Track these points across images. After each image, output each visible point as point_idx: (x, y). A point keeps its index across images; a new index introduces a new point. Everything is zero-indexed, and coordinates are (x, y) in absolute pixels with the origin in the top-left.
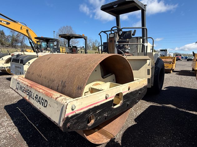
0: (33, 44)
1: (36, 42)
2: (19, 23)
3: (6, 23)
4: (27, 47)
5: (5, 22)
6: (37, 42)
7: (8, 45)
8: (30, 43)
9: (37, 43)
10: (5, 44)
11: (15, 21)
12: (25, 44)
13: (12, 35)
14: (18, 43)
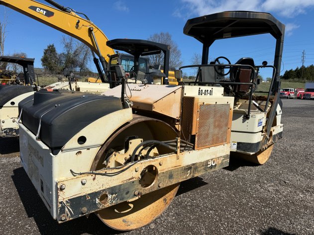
0: (102, 62)
1: (107, 59)
2: (74, 14)
3: (45, 12)
4: (91, 74)
5: (44, 10)
6: (111, 57)
7: (59, 70)
8: (96, 61)
9: (111, 60)
10: (55, 68)
11: (65, 7)
12: (87, 69)
13: (67, 53)
14: (76, 67)
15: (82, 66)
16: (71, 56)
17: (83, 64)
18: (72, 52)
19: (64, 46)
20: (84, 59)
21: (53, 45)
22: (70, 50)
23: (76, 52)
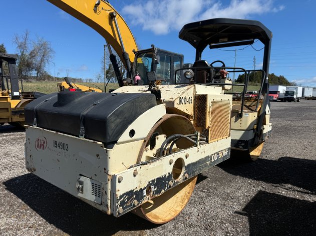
9: (137, 57)
12: (45, 72)
13: (20, 54)
14: (32, 70)
15: (38, 69)
16: (27, 58)
17: (40, 66)
18: (27, 53)
19: (17, 46)
20: (42, 61)
21: (3, 45)
22: (25, 51)
23: (32, 53)
